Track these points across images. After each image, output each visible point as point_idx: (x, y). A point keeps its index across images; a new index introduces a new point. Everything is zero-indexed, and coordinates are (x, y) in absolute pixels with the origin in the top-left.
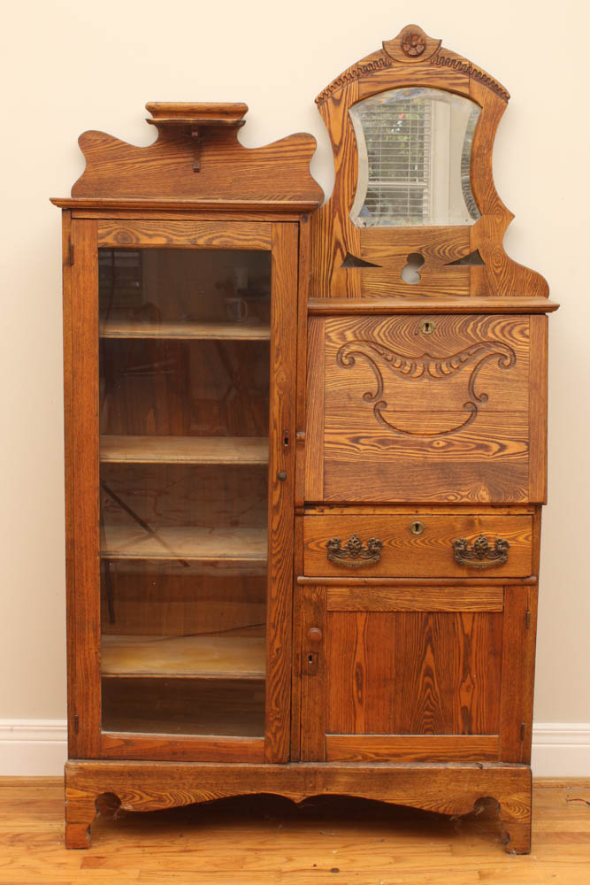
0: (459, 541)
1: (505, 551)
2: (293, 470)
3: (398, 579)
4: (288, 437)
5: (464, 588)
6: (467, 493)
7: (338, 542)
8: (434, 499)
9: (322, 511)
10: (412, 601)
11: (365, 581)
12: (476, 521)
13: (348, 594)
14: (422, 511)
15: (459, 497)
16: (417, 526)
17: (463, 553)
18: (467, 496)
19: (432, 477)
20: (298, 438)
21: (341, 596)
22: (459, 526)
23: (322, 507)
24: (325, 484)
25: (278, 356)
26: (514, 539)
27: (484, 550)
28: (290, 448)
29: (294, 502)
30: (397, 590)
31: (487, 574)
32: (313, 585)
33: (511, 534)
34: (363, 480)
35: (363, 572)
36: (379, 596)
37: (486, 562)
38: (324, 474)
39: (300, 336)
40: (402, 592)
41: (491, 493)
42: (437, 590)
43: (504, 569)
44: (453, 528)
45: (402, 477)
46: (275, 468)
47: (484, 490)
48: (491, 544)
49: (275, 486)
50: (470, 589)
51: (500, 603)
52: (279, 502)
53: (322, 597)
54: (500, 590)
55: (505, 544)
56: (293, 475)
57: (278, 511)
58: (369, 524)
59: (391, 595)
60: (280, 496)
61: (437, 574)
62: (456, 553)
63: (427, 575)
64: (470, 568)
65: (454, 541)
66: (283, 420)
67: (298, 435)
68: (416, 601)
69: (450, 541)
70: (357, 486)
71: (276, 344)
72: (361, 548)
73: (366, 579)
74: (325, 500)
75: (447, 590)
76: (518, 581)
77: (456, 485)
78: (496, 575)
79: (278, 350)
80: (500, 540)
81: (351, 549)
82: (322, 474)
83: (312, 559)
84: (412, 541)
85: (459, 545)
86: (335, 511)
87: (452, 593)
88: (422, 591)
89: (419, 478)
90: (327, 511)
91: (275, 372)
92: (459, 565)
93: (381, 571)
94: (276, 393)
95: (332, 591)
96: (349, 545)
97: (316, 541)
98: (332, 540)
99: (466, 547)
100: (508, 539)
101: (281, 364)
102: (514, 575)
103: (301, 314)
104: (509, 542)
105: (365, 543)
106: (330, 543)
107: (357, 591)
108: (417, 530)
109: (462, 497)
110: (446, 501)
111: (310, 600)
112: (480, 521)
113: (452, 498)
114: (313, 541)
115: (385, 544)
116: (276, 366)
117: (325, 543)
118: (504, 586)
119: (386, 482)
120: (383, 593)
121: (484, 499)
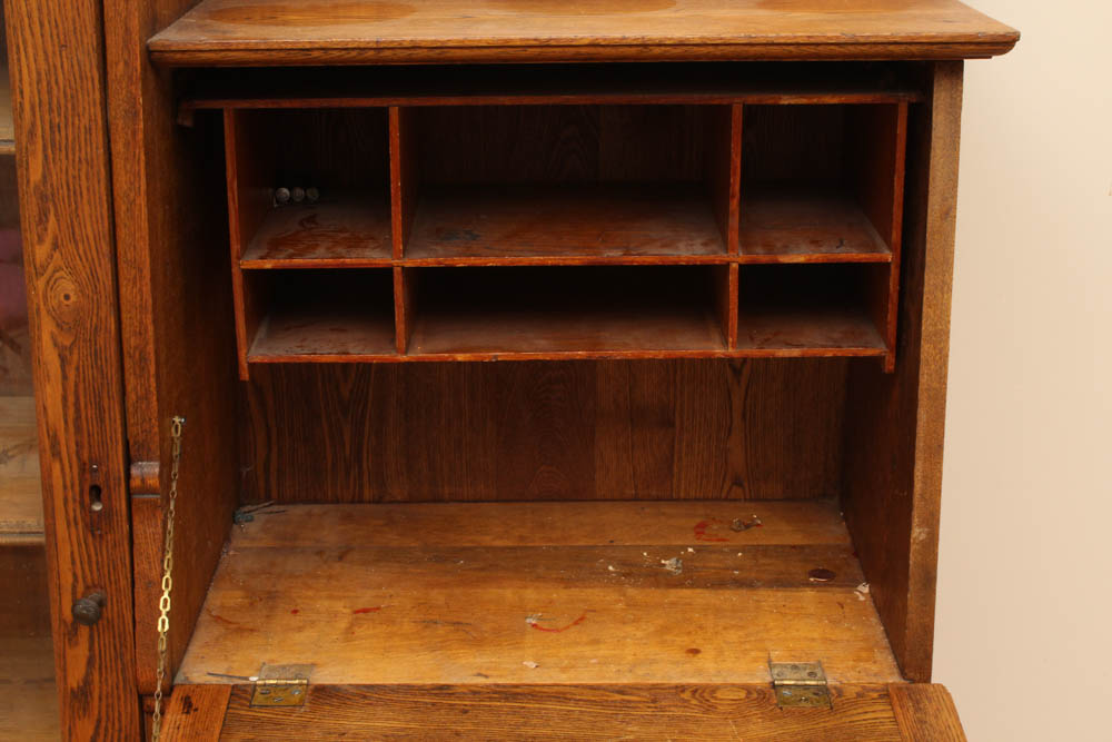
2: (124, 583)
4: (100, 482)
20: (136, 483)
25: (42, 219)
28: (107, 514)
29: (136, 679)
39: (119, 147)
46: (67, 579)
49: (72, 635)
52: (87, 681)
56: (126, 602)
57: (86, 709)
60: (90, 662)
66: (78, 429)
67: (134, 471)
71: (36, 174)
79: (43, 198)
91: (39, 275)
94: (46, 338)
101: (55, 246)
103: (117, 71)
116: (41, 252)
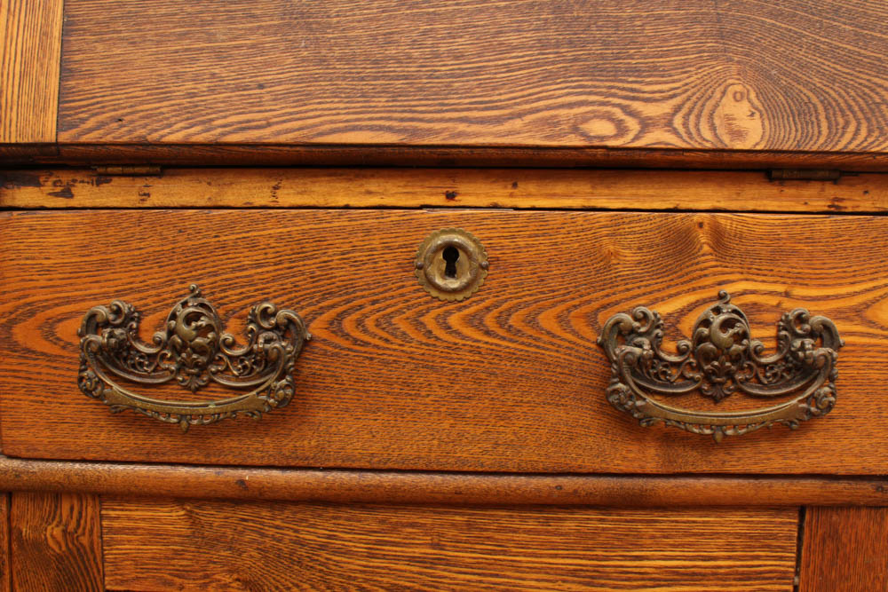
0: (627, 318)
1: (829, 362)
3: (371, 478)
5: (640, 515)
6: (666, 107)
7: (127, 319)
8: (521, 133)
9: (67, 193)
10: (434, 562)
11: (242, 482)
12: (703, 238)
13: (183, 528)
14: (476, 193)
15: (633, 125)
16: (451, 253)
17: (646, 370)
18: (668, 124)
19: (513, 39)
21: (156, 536)
22: (629, 256)
23: (66, 177)
24: (66, 72)
26: (858, 313)
27: (736, 359)
30: (370, 520)
31: (745, 460)
32: (51, 493)
33: (847, 293)
34: (219, 55)
35: (232, 446)
36: (302, 543)
37: (739, 411)
38: (67, 30)
40: (395, 528)
41: (770, 110)
42: (532, 522)
43: (816, 439)
44: (606, 262)
45: (389, 40)
47: (738, 98)
48: (761, 336)
50: (667, 521)
51: (782, 576)
53: (85, 540)
54: (785, 525)
55: (825, 334)
58: (253, 246)
59: (346, 539)
61: (531, 456)
62: (611, 368)
63: (488, 461)
64: (673, 436)
65: (607, 319)
68: (448, 563)
69: (591, 319)
70: (196, 79)
72: (216, 346)
73: (246, 474)
74: (65, 137)
75: (570, 523)
76: (867, 488)
77: (615, 74)
78: (776, 465)
80: (800, 319)
81: (177, 350)
82: (57, 32)
83: (30, 392)
84: (429, 320)
85: (624, 334)
86: (118, 193)
87: (596, 533)
88: (470, 526)
89: (462, 43)
90: (86, 194)
92: (628, 422)
93: (305, 442)
95: (119, 516)
96: (171, 332)
97: (41, 316)
98: (103, 311)
99: (656, 344)
100: (840, 314)
102: (854, 465)
104: (839, 326)
105: (234, 324)
106: (93, 324)
107: (215, 518)
108: (451, 272)
109: (646, 124)
110: (574, 141)
111: (39, 545)
112: (718, 236)
113: (601, 129)
114: (32, 314)
115: (316, 329)
117: (76, 324)
118: (802, 510)
119: (322, 61)
120: (316, 529)
121: (738, 134)
